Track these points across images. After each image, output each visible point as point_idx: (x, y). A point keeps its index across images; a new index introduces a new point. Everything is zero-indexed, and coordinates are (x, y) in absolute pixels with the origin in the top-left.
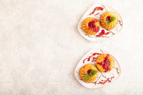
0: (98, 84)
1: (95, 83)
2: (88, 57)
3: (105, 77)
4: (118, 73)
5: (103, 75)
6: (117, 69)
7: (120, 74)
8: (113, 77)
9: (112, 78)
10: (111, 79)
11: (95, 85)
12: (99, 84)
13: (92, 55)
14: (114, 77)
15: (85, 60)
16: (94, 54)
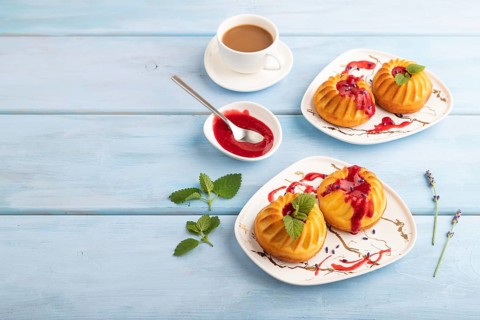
0: (327, 272)
1: (317, 268)
2: (288, 185)
3: (355, 251)
4: (405, 237)
5: (344, 244)
6: (398, 223)
7: (412, 238)
8: (385, 248)
9: (381, 252)
10: (378, 255)
11: (316, 274)
12: (331, 271)
13: (300, 177)
14: (389, 251)
15: (275, 191)
16: (309, 177)
